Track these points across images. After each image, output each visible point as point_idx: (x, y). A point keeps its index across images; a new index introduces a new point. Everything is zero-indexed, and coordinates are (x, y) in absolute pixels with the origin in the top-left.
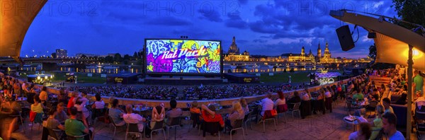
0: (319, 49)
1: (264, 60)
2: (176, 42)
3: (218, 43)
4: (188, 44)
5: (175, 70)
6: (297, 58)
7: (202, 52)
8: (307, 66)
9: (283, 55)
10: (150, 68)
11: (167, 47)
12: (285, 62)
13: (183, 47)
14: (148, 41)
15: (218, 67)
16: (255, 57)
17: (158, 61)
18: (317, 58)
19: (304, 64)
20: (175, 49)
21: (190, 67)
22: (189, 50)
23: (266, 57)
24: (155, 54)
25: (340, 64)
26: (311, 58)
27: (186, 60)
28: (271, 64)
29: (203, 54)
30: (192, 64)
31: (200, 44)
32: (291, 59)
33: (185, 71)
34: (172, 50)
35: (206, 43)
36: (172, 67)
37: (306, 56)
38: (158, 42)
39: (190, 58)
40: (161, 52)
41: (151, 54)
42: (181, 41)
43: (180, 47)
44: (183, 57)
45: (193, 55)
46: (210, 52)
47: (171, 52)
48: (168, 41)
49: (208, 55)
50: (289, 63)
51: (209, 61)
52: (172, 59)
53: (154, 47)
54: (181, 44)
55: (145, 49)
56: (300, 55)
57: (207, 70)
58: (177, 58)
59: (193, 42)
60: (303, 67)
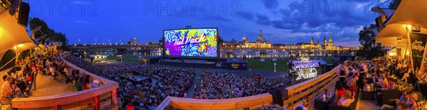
0: (325, 39)
1: (282, 47)
2: (183, 32)
3: (215, 30)
4: (192, 32)
5: (183, 54)
6: (308, 46)
7: (202, 39)
8: (315, 52)
9: (297, 44)
10: (168, 52)
11: (177, 35)
12: (299, 49)
13: (188, 35)
14: (165, 32)
15: (215, 51)
16: (276, 45)
17: (172, 47)
18: (323, 46)
19: (313, 51)
20: (182, 37)
21: (194, 51)
22: (192, 38)
23: (284, 45)
24: (170, 41)
25: (341, 51)
26: (319, 46)
27: (191, 46)
28: (287, 50)
29: (203, 41)
30: (196, 49)
31: (201, 32)
32: (303, 47)
33: (190, 55)
34: (181, 38)
35: (205, 31)
36: (181, 52)
37: (315, 44)
38: (172, 33)
39: (194, 44)
40: (173, 40)
41: (168, 41)
42: (186, 30)
43: (186, 35)
44: (189, 43)
45: (196, 42)
46: (209, 39)
47: (180, 40)
48: (177, 31)
49: (207, 41)
50: (302, 50)
51: (208, 47)
52: (181, 45)
53: (169, 36)
54: (187, 33)
55: (164, 38)
56: (310, 44)
57: (206, 54)
58: (184, 45)
59: (195, 30)
60: (312, 53)
